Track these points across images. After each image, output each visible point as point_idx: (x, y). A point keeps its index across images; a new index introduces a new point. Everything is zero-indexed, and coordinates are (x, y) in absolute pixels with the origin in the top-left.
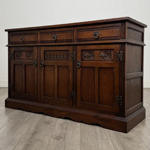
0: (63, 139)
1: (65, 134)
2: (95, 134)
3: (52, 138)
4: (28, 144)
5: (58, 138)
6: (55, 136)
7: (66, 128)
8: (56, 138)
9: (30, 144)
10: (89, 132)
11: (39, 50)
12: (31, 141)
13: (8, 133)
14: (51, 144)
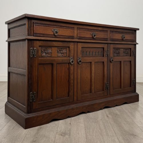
0: (68, 135)
1: (70, 130)
2: (100, 131)
3: (57, 134)
4: (35, 140)
5: (63, 134)
6: (60, 132)
7: (70, 123)
8: (61, 134)
9: (36, 141)
10: (93, 128)
11: (76, 46)
12: (37, 138)
13: (13, 128)
14: (57, 140)
